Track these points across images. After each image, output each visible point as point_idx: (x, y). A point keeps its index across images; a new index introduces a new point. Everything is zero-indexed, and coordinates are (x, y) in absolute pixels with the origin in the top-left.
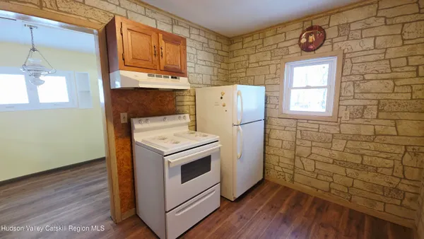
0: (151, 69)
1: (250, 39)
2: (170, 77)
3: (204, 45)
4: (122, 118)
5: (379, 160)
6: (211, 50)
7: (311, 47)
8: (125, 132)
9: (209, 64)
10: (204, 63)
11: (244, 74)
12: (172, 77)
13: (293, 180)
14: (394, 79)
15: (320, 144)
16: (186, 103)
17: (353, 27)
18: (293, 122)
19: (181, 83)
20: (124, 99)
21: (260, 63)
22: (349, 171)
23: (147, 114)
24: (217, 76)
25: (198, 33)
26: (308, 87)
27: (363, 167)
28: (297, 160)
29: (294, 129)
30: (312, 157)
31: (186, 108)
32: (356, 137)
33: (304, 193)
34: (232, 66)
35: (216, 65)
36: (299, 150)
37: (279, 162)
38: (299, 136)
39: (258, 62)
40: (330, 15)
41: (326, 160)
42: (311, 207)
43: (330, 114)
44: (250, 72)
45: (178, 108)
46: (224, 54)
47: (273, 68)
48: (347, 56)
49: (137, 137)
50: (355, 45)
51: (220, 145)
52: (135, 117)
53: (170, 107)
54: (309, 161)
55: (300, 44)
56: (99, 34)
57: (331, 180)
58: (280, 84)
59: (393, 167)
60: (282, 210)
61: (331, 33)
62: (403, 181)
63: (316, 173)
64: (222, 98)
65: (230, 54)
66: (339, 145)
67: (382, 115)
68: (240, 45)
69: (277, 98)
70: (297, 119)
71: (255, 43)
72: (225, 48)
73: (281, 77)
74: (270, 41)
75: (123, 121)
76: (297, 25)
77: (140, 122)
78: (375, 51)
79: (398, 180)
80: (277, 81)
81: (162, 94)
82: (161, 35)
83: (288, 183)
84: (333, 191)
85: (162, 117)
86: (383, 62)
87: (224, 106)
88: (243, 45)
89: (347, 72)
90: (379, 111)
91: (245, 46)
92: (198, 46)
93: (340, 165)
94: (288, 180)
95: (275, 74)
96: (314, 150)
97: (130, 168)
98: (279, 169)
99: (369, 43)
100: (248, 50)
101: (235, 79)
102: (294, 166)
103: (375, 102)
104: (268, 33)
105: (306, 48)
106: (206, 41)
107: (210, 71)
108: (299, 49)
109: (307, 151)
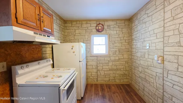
0: (36, 29)
1: (75, 23)
2: (46, 36)
5: (121, 66)
6: (58, 24)
7: (100, 31)
9: (57, 31)
11: (73, 38)
12: (47, 36)
13: (97, 81)
14: (121, 43)
15: (105, 65)
16: (47, 52)
17: (111, 27)
18: (96, 58)
22: (114, 72)
24: (61, 38)
26: (99, 45)
27: (117, 70)
28: (98, 72)
29: (96, 60)
30: (103, 70)
32: (115, 61)
33: (102, 84)
35: (60, 32)
36: (99, 68)
37: (91, 75)
38: (98, 63)
39: (80, 34)
40: (105, 21)
41: (107, 70)
42: (107, 88)
43: (107, 54)
44: (76, 37)
45: (44, 55)
46: (63, 27)
47: (86, 37)
48: (110, 35)
50: (112, 32)
51: (77, 73)
52: (16, 65)
53: (39, 55)
54: (102, 71)
55: (96, 29)
57: (109, 76)
58: (90, 43)
59: (124, 68)
60: (100, 94)
61: (105, 27)
62: (126, 71)
63: (105, 75)
64: (72, 49)
65: (65, 28)
66: (110, 64)
67: (120, 53)
68: (70, 25)
69: (89, 48)
70: (97, 56)
71: (78, 25)
72: (63, 25)
73: (90, 40)
74: (85, 26)
76: (95, 22)
78: (117, 35)
79: (125, 71)
80: (88, 42)
82: (41, 9)
83: (96, 82)
84: (110, 80)
85: (37, 62)
86: (119, 38)
87: (74, 52)
88: (72, 25)
89: (111, 40)
90: (119, 52)
93: (112, 70)
94: (95, 81)
95: (88, 39)
96: (104, 67)
98: (92, 77)
99: (115, 32)
100: (74, 27)
101: (68, 40)
102: (97, 74)
103: (118, 50)
104: (84, 22)
105: (98, 31)
108: (96, 31)
109: (101, 68)
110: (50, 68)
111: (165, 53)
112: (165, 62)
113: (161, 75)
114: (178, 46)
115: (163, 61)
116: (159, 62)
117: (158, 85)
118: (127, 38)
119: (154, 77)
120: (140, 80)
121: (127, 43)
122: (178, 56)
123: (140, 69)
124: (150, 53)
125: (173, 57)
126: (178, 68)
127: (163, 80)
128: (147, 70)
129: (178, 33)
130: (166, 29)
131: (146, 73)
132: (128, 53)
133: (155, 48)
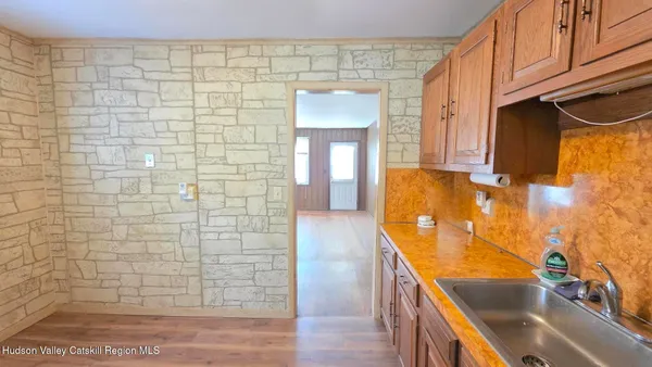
5: (5, 252)
59: (23, 254)
62: (37, 265)
79: (30, 267)
111: (200, 177)
112: (201, 197)
113: (194, 225)
114: (224, 164)
115: (197, 194)
116: (190, 197)
117: (186, 250)
118: (26, 121)
119: (176, 238)
120: (120, 266)
121: (28, 144)
122: (224, 180)
123: (121, 231)
124: (158, 180)
125: (216, 183)
126: (225, 203)
127: (199, 232)
128: (152, 226)
129: (221, 141)
130: (199, 129)
131: (145, 238)
132: (39, 184)
133: (173, 166)
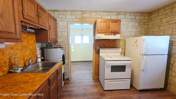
0: (106, 33)
1: (163, 10)
3: (133, 19)
4: (97, 48)
6: (137, 21)
8: (98, 52)
9: (135, 27)
10: (132, 27)
11: (158, 30)
12: (114, 35)
16: (121, 44)
19: (117, 37)
20: (98, 42)
21: (169, 23)
23: (105, 47)
24: (140, 32)
25: (129, 15)
31: (120, 46)
34: (150, 26)
35: (139, 27)
39: (168, 22)
44: (161, 28)
45: (117, 46)
46: (146, 21)
49: (101, 54)
51: (131, 62)
52: (100, 48)
53: (114, 45)
56: (94, 25)
64: (136, 42)
65: (150, 20)
68: (156, 15)
71: (166, 12)
72: (147, 18)
75: (98, 49)
77: (102, 50)
81: (111, 41)
82: (110, 21)
85: (110, 49)
87: (137, 46)
91: (159, 15)
92: (129, 20)
97: (98, 63)
100: (161, 16)
101: (152, 32)
106: (134, 17)
107: (135, 30)
110: (120, 54)
